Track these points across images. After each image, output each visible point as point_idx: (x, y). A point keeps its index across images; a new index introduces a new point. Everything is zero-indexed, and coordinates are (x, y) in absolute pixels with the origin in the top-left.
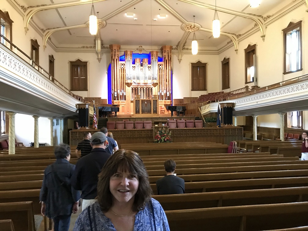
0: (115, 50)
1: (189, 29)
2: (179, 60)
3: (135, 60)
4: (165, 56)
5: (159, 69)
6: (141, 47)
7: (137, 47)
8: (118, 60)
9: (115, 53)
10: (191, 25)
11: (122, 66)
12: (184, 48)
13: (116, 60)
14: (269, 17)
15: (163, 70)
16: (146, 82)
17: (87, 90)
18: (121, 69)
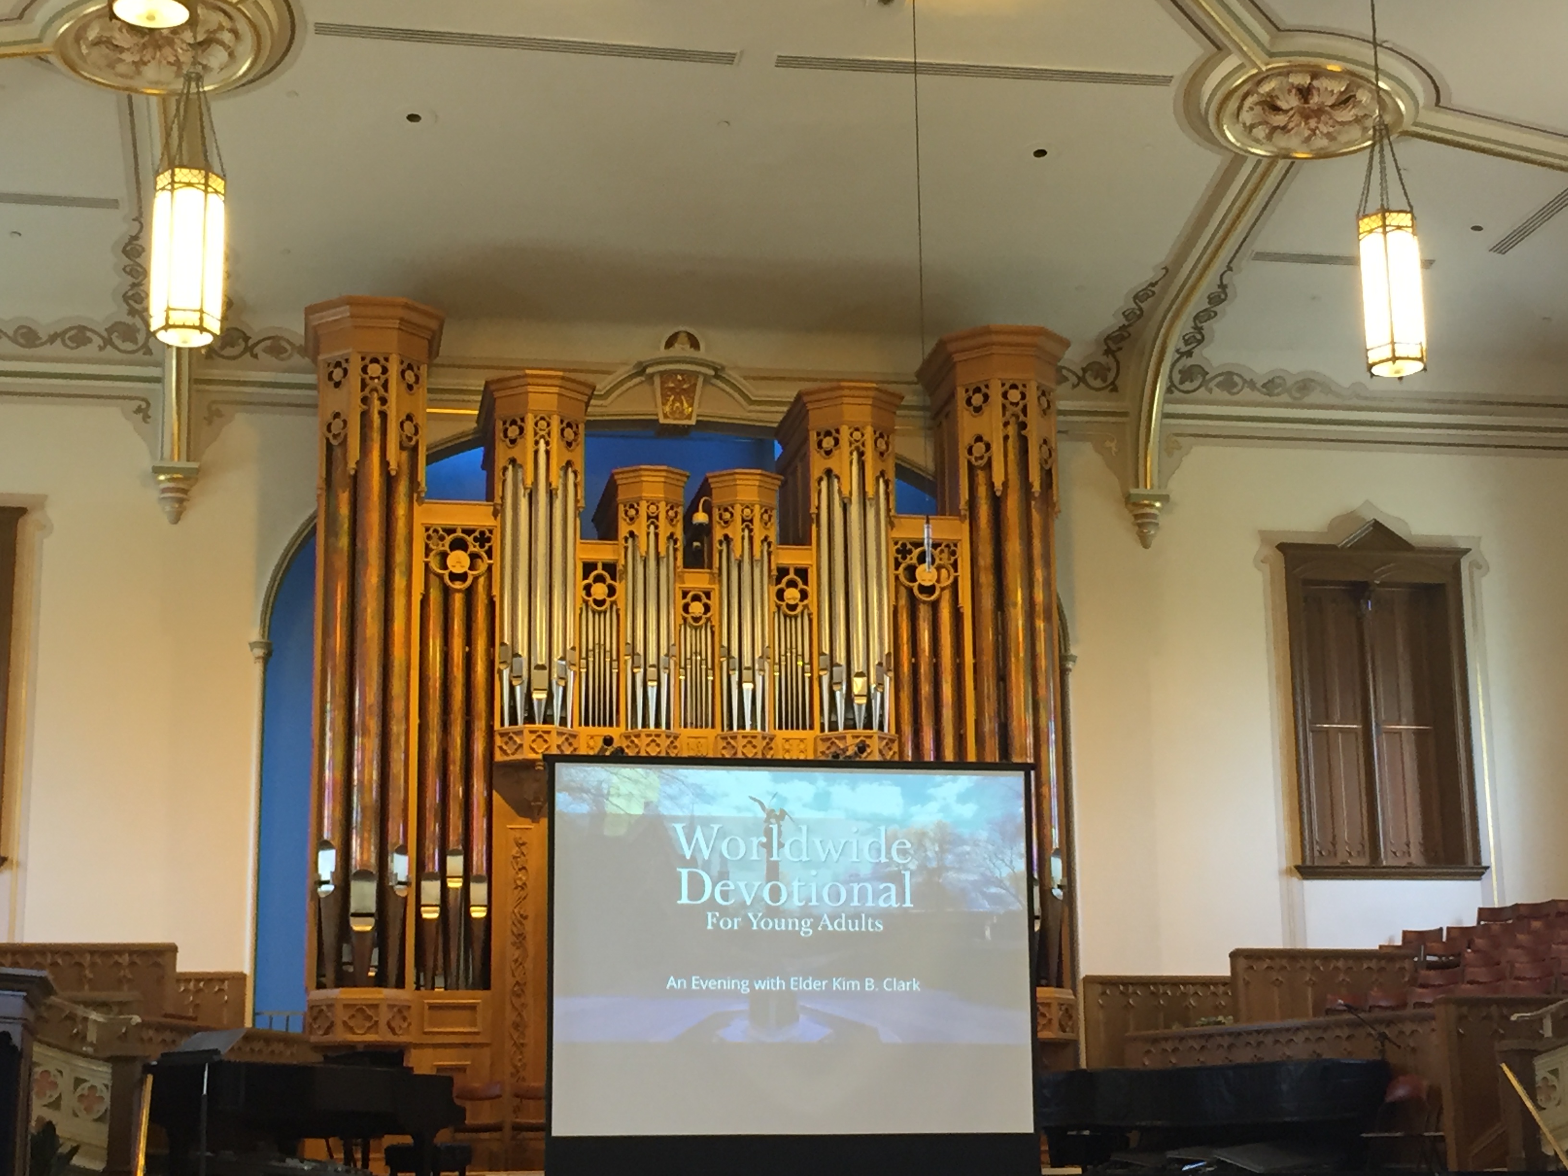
0: (374, 370)
2: (1131, 502)
3: (611, 490)
4: (979, 448)
5: (913, 603)
6: (690, 353)
7: (645, 341)
8: (402, 488)
9: (376, 405)
10: (1317, 74)
11: (458, 561)
15: (957, 617)
18: (447, 593)
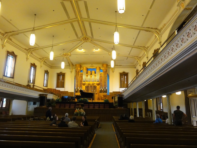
3: (87, 72)
7: (90, 65)
8: (79, 72)
11: (81, 75)
12: (115, 65)
14: (148, 47)
15: (103, 77)
16: (93, 83)
17: (64, 88)
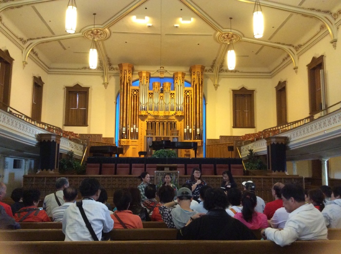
0: (125, 71)
1: (225, 39)
2: (214, 85)
4: (194, 79)
5: (187, 97)
6: (163, 69)
7: (158, 68)
8: (129, 84)
9: (125, 75)
10: (229, 34)
11: (135, 93)
12: (221, 70)
13: (127, 84)
15: (191, 98)
16: (167, 114)
17: (87, 126)
18: (134, 96)
